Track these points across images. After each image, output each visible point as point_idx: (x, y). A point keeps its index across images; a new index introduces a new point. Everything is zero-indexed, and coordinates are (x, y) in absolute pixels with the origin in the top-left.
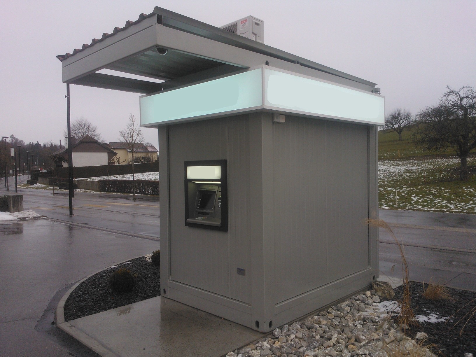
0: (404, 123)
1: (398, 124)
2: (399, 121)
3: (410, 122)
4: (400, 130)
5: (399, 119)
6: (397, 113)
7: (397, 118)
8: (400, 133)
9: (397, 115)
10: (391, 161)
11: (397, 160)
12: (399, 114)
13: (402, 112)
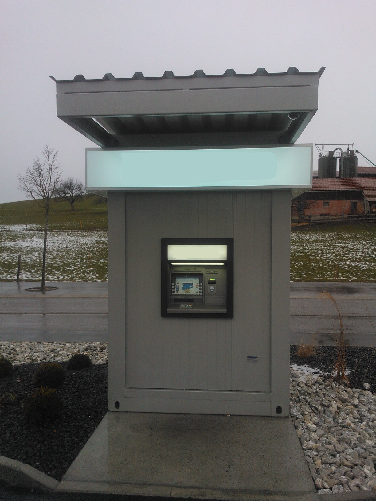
0: (76, 193)
1: (70, 193)
2: (71, 191)
3: (82, 193)
4: (72, 200)
5: (71, 189)
6: (69, 182)
7: (69, 187)
8: (72, 203)
9: (69, 184)
10: (74, 232)
11: (80, 231)
12: (71, 184)
13: (74, 182)
